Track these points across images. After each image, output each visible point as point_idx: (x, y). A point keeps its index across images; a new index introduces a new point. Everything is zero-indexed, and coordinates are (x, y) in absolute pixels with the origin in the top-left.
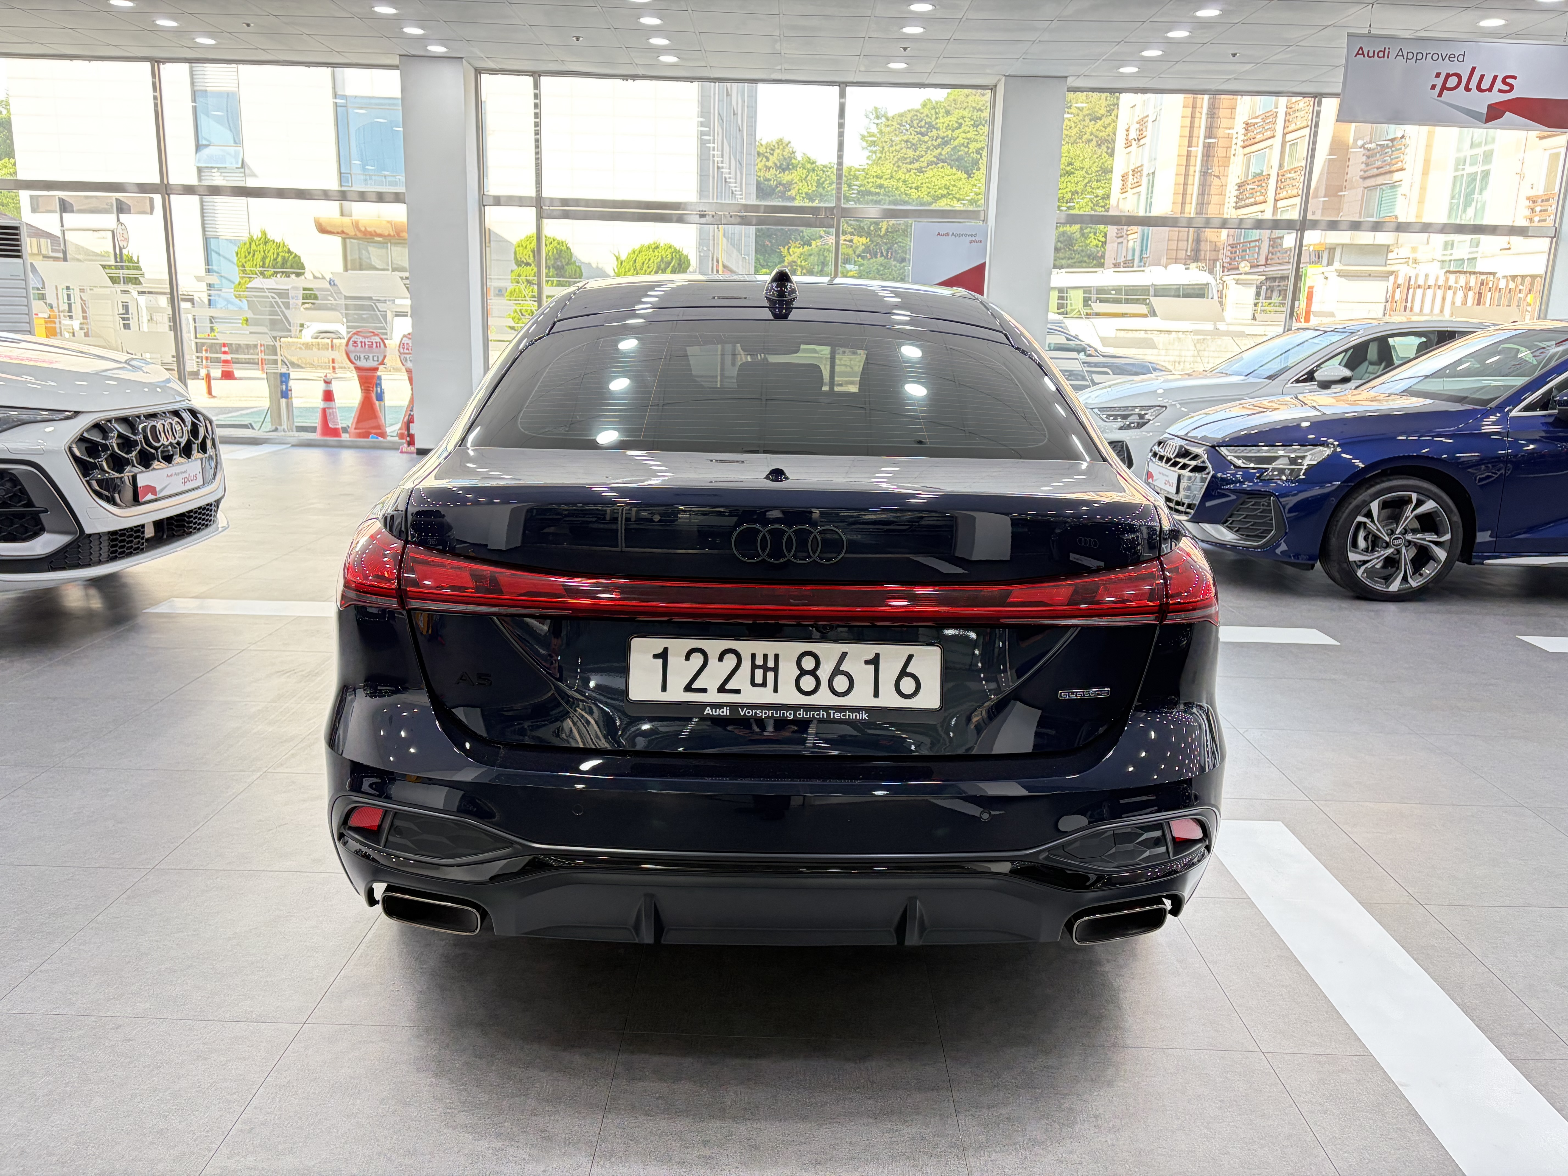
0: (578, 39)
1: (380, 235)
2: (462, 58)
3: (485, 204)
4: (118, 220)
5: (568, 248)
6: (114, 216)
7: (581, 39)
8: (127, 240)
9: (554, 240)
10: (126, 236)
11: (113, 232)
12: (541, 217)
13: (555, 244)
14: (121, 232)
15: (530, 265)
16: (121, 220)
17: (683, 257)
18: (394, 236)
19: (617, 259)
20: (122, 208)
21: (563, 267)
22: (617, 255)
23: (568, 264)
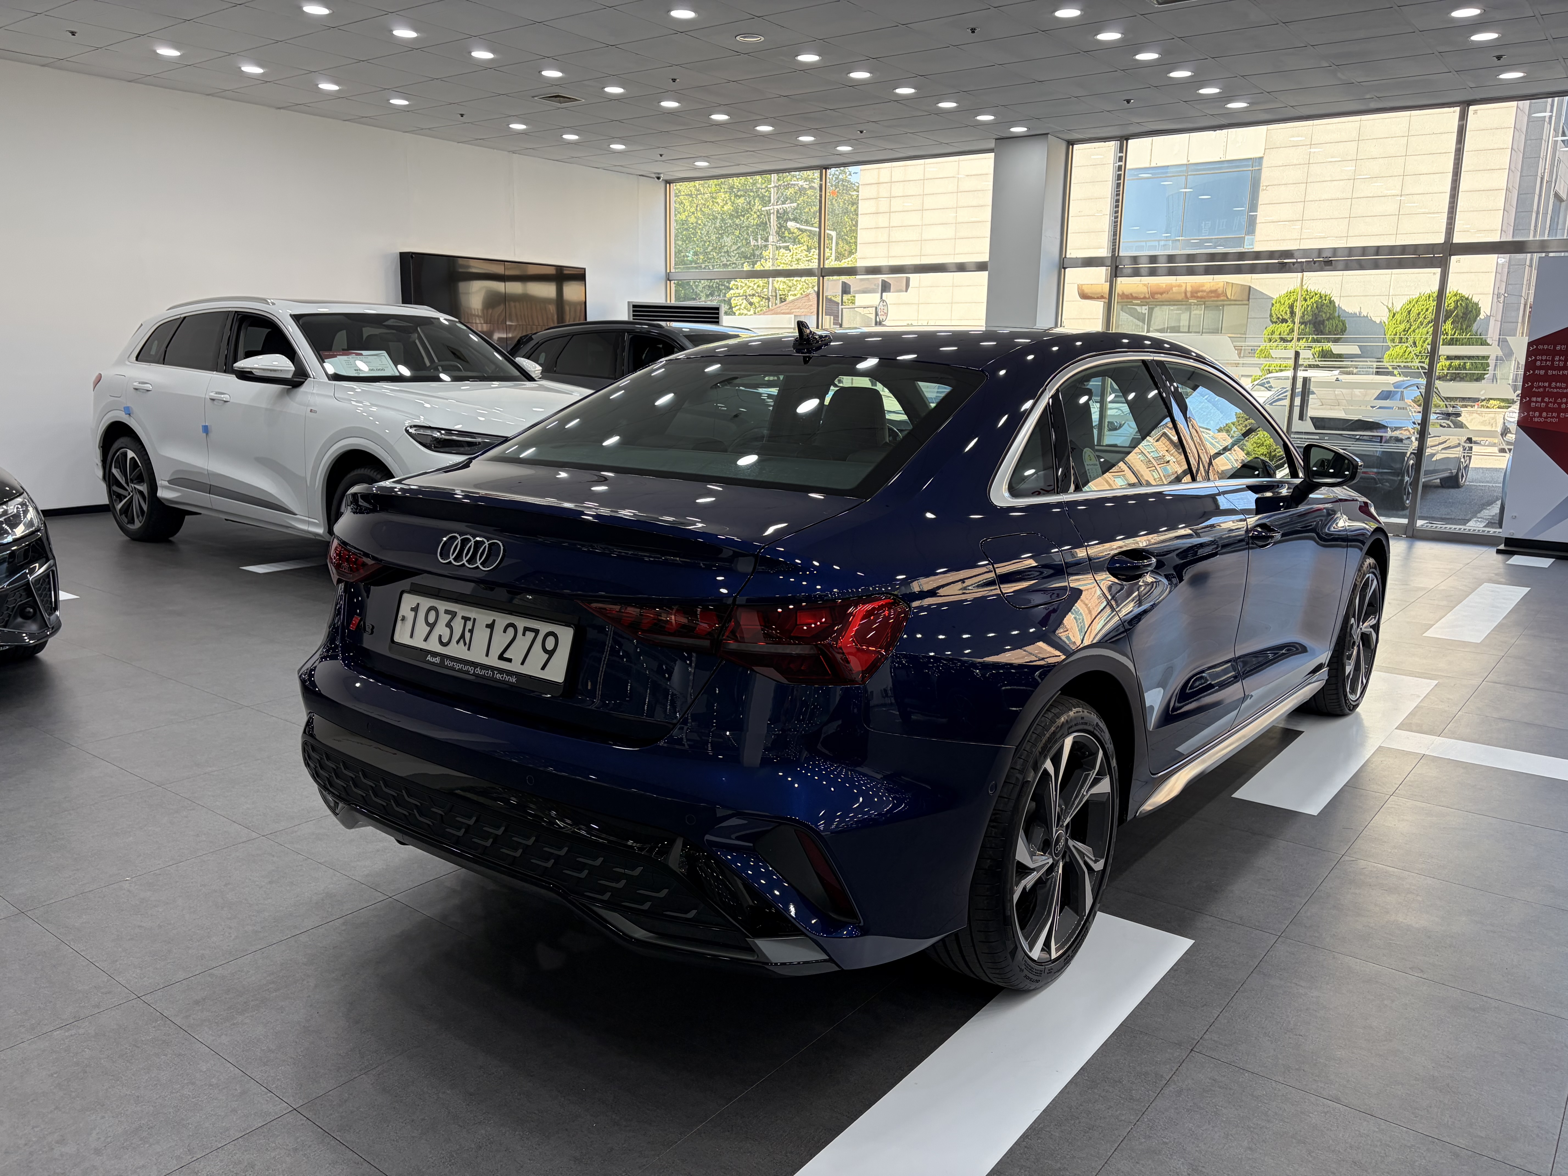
0: (1128, 101)
1: (1137, 298)
2: (1047, 134)
3: (1064, 266)
4: (881, 298)
5: (1331, 302)
6: (879, 295)
7: (1132, 101)
8: (886, 314)
9: (1316, 294)
10: (886, 311)
11: (876, 308)
12: (1116, 276)
13: (1316, 298)
14: (882, 308)
15: (1287, 321)
16: (884, 298)
17: (1470, 305)
18: (1149, 298)
19: (1390, 311)
20: (885, 287)
21: (1322, 322)
22: (1390, 306)
23: (1328, 319)
